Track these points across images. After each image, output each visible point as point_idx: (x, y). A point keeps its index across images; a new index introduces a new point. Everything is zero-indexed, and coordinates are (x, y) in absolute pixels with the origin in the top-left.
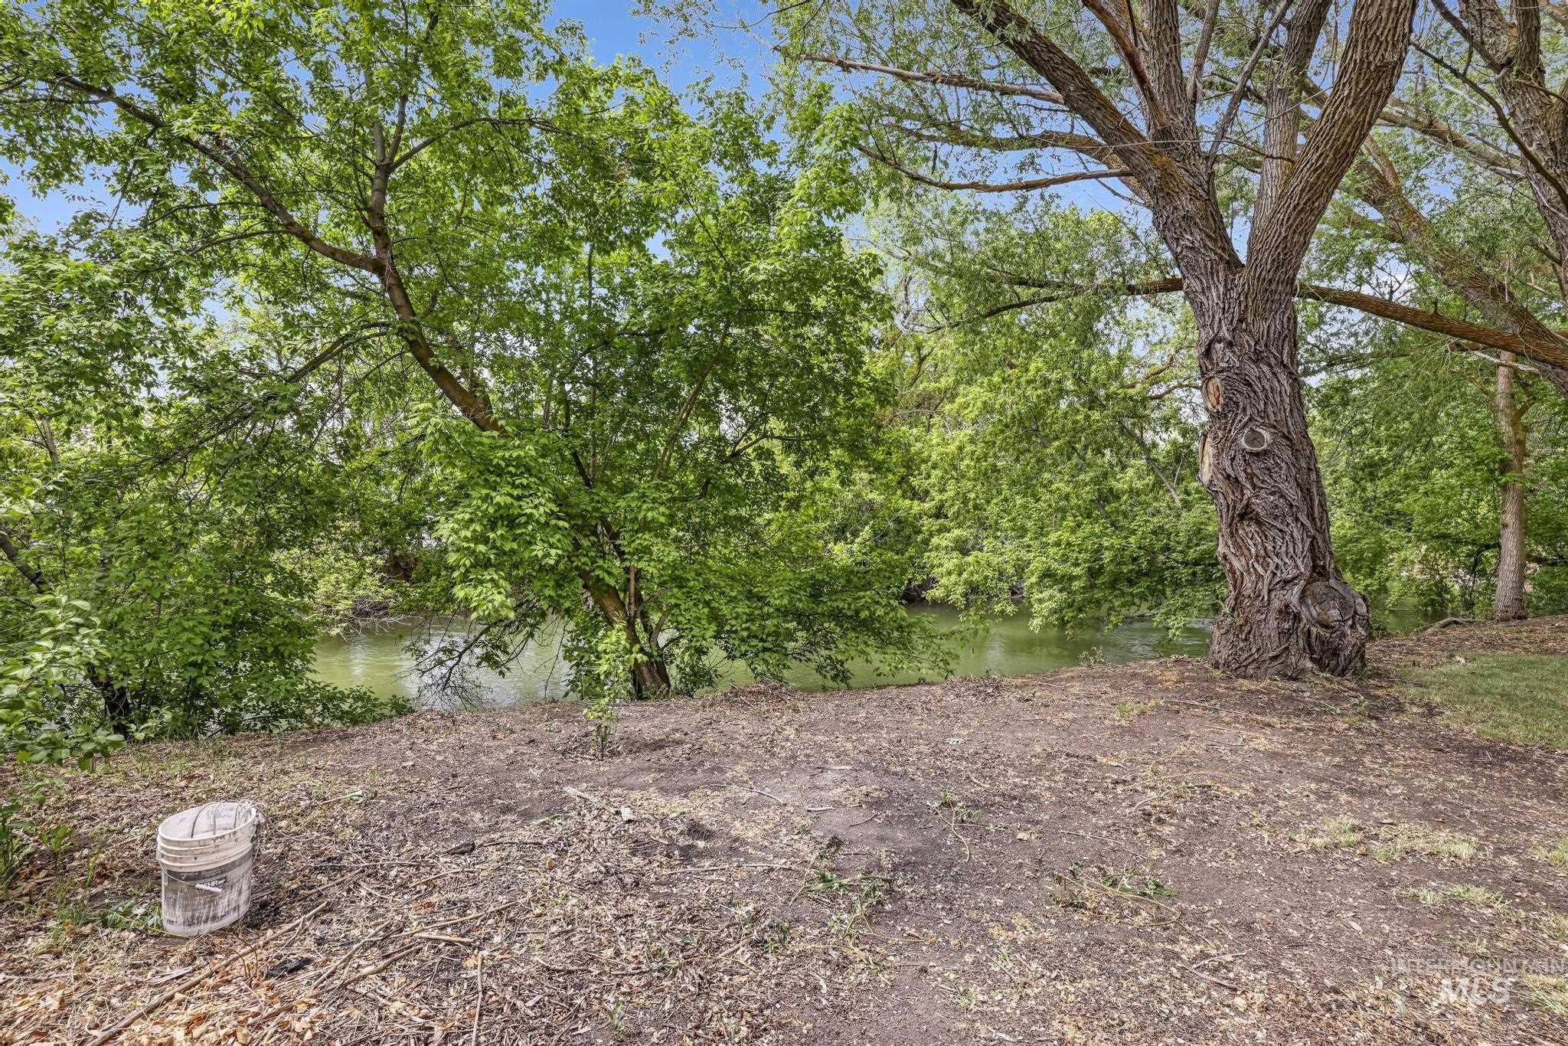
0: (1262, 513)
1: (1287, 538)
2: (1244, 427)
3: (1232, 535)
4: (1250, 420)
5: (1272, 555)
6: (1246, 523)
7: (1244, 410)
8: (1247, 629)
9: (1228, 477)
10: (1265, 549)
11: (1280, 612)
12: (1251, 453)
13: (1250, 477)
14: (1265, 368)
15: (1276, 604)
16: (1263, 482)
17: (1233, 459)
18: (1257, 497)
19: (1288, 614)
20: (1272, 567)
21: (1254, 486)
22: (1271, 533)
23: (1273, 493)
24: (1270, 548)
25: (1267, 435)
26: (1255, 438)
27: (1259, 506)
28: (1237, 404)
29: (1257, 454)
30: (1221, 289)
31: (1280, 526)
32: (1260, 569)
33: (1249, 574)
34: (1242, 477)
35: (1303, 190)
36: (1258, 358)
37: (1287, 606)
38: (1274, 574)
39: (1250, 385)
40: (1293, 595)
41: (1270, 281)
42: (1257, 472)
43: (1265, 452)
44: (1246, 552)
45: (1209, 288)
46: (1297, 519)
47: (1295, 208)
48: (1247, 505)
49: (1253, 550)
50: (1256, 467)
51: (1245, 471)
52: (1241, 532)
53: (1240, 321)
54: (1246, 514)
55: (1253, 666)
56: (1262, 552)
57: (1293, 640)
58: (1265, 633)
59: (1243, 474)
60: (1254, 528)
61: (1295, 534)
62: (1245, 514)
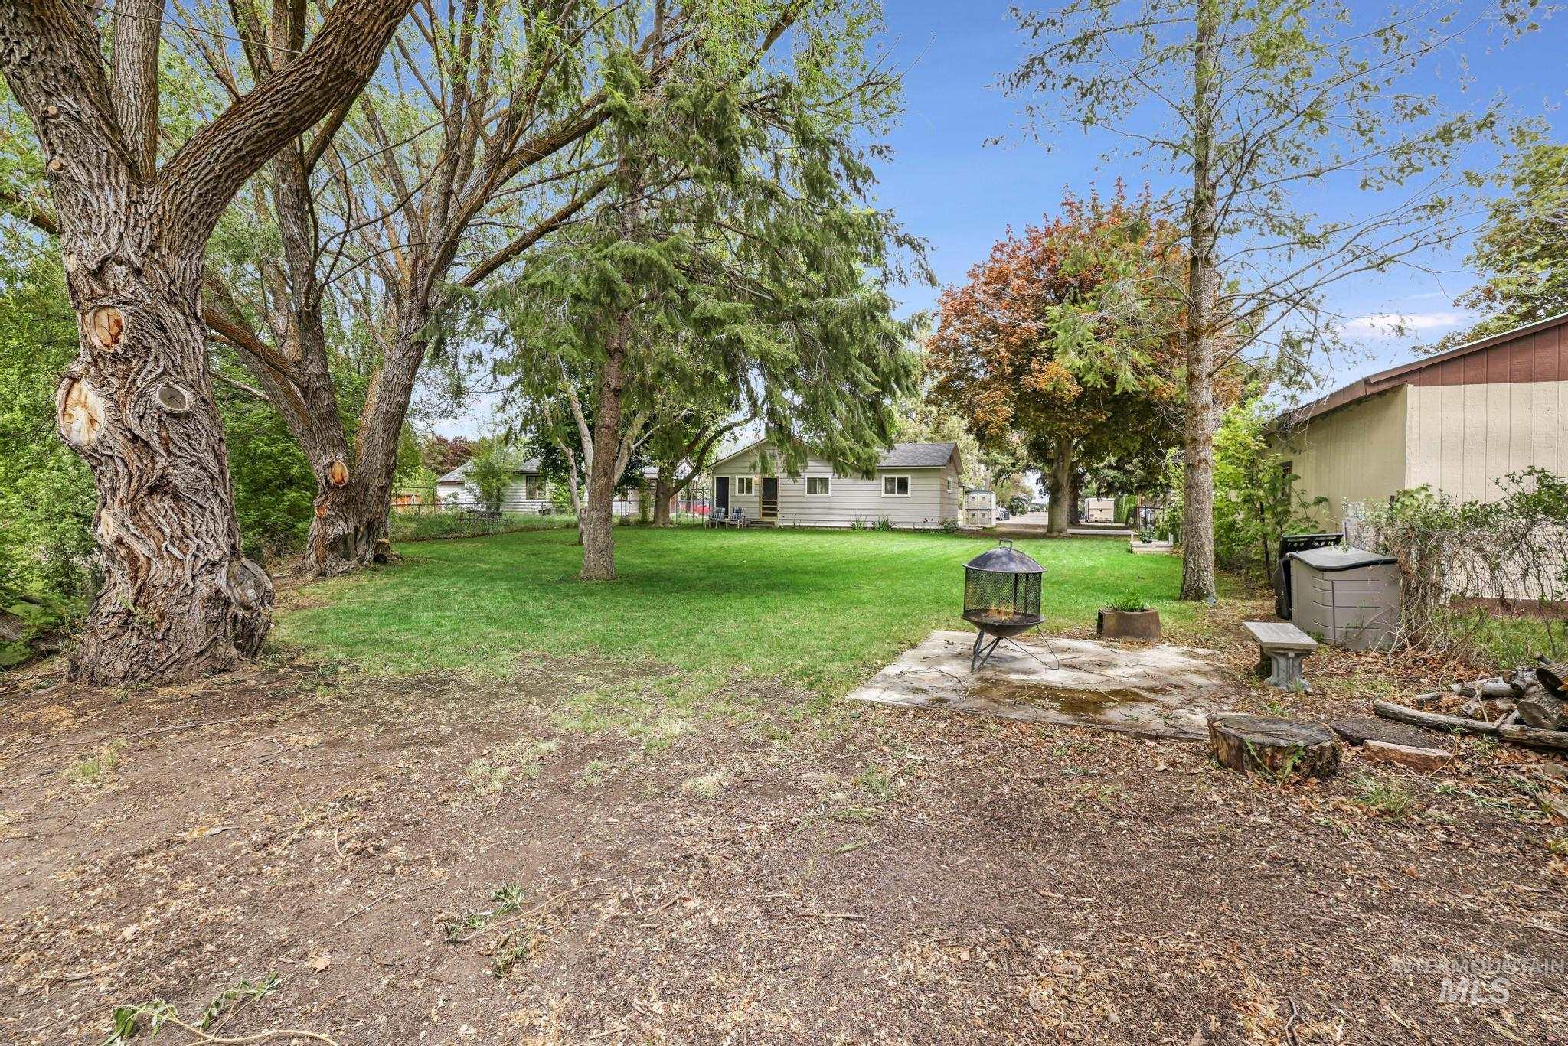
0: (181, 486)
1: (208, 515)
2: (158, 378)
3: (134, 512)
4: (165, 372)
5: (191, 535)
6: (156, 497)
7: (157, 359)
8: (164, 626)
9: (135, 438)
10: (183, 528)
11: (210, 598)
12: (170, 414)
13: (166, 443)
14: (180, 316)
15: (204, 591)
16: (180, 449)
17: (141, 418)
18: (175, 466)
19: (218, 599)
20: (192, 549)
21: (170, 453)
22: (189, 510)
23: (192, 464)
24: (188, 527)
25: (188, 395)
26: (171, 396)
27: (179, 477)
28: (147, 349)
29: (177, 416)
30: (123, 198)
31: (201, 502)
32: (176, 553)
33: (161, 558)
34: (155, 442)
35: (249, 137)
36: (171, 301)
37: (218, 591)
38: (196, 557)
39: (164, 331)
40: (220, 579)
41: (193, 217)
42: (175, 437)
43: (187, 415)
44: (157, 533)
45: (101, 186)
46: (216, 494)
47: (236, 150)
48: (162, 477)
49: (167, 531)
50: (175, 431)
51: (158, 434)
52: (148, 508)
53: (152, 248)
54: (160, 487)
55: (173, 669)
56: (179, 533)
57: (221, 629)
58: (190, 626)
59: (155, 438)
60: (168, 502)
61: (216, 511)
62: (158, 486)
